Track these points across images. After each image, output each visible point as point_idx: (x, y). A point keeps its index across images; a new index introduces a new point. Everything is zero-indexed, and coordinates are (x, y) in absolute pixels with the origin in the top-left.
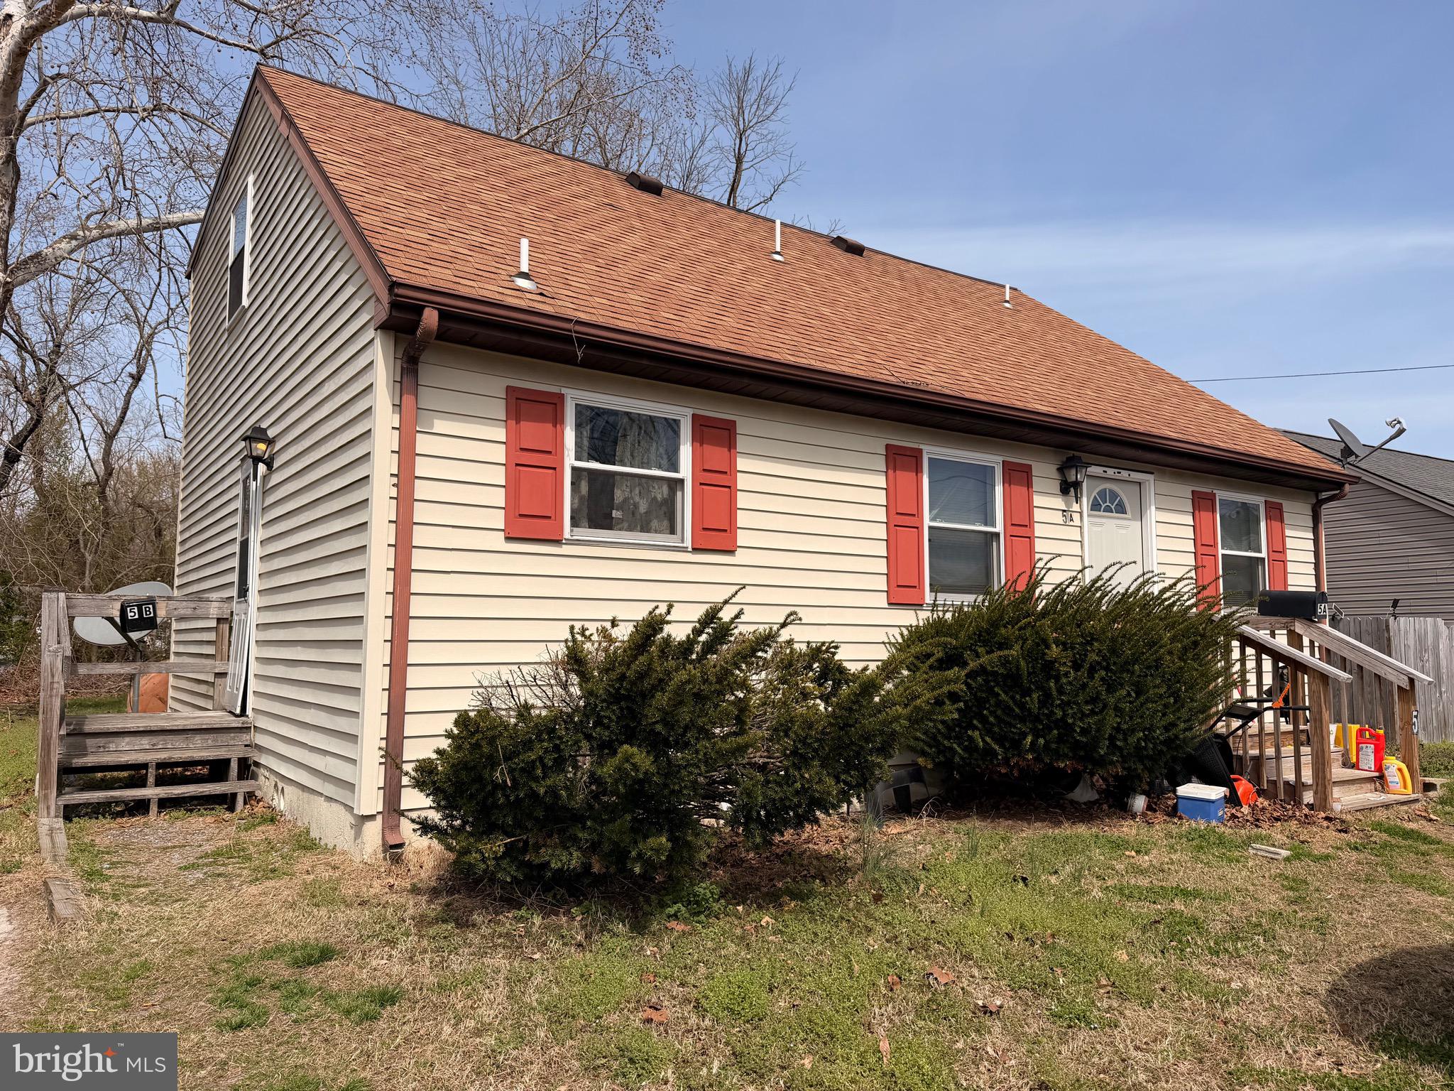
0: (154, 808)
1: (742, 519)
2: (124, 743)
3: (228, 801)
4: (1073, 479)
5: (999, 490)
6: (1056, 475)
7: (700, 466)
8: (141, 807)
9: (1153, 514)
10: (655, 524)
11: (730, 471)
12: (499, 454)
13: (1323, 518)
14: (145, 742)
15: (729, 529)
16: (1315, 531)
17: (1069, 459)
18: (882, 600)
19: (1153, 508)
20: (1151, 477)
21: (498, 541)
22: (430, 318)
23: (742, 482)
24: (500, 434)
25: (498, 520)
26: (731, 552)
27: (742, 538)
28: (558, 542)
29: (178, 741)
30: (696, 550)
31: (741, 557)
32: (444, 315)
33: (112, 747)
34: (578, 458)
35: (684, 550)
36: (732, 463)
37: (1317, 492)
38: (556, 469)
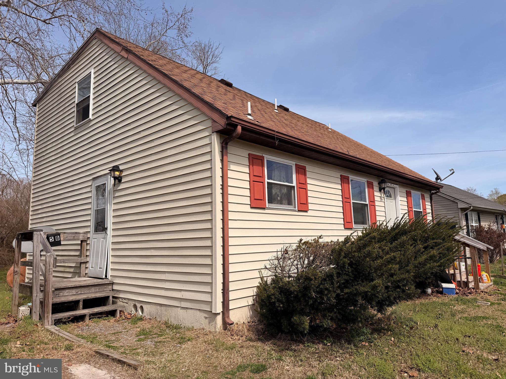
0: (87, 318)
1: (310, 200)
2: (66, 293)
3: (113, 313)
4: (384, 186)
5: (366, 190)
6: (378, 186)
7: (298, 183)
8: (81, 318)
9: (399, 198)
10: (284, 202)
11: (305, 184)
12: (247, 177)
13: (433, 198)
14: (74, 292)
15: (306, 204)
16: (431, 203)
17: (381, 180)
18: (342, 227)
19: (399, 196)
20: (397, 186)
21: (248, 209)
22: (239, 129)
23: (309, 187)
24: (247, 170)
25: (247, 200)
26: (306, 211)
27: (310, 207)
28: (264, 209)
29: (86, 290)
30: (299, 211)
31: (310, 213)
32: (243, 129)
33: (61, 294)
34: (268, 179)
35: (295, 211)
36: (306, 181)
37: (430, 191)
38: (263, 183)
